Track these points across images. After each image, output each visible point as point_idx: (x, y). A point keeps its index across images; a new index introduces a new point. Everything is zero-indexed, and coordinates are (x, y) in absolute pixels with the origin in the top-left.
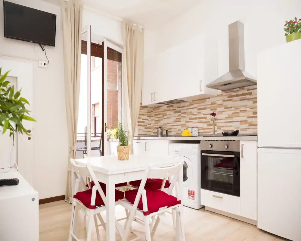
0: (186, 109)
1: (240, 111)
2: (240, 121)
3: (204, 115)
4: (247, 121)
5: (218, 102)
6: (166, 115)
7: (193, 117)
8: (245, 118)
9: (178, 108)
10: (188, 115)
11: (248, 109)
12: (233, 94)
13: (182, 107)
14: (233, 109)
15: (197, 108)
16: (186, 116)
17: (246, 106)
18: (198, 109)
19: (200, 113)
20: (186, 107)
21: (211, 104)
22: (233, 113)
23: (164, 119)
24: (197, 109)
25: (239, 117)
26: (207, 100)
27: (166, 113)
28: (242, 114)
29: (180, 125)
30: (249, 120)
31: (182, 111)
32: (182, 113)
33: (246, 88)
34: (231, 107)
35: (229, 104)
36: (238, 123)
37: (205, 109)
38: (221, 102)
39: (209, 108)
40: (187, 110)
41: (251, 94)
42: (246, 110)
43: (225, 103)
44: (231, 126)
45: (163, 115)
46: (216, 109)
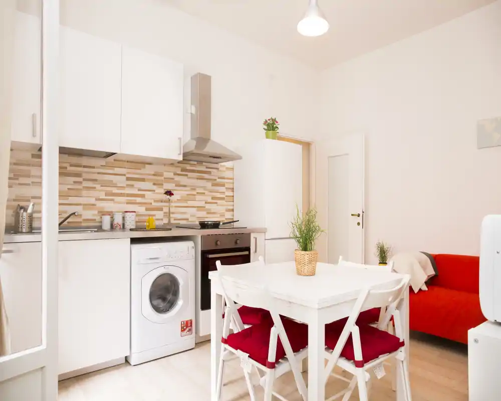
0: (99, 173)
1: (197, 193)
2: (198, 207)
3: (139, 190)
4: (204, 207)
5: (166, 175)
6: (29, 176)
7: (115, 191)
8: (202, 204)
9: (71, 166)
10: (102, 186)
11: (206, 192)
12: (189, 167)
13: (85, 167)
14: (188, 188)
15: (125, 175)
16: (98, 186)
17: (205, 188)
18: (128, 179)
19: (132, 186)
20: (98, 168)
21: (154, 175)
22: (188, 195)
23: (20, 184)
24: (124, 178)
25: (195, 200)
26: (147, 166)
27: (30, 171)
28: (198, 197)
29: (80, 204)
30: (208, 206)
31: (85, 176)
32: (84, 180)
33: (204, 164)
34: (185, 186)
35: (183, 180)
36: (195, 209)
37: (143, 180)
38: (171, 175)
39: (149, 180)
40: (100, 175)
41: (209, 173)
42: (204, 193)
43: (177, 178)
44: (184, 213)
45: (14, 175)
46: (162, 185)
